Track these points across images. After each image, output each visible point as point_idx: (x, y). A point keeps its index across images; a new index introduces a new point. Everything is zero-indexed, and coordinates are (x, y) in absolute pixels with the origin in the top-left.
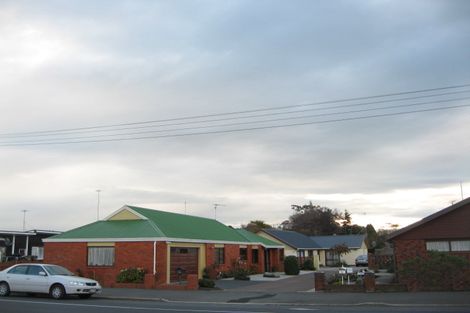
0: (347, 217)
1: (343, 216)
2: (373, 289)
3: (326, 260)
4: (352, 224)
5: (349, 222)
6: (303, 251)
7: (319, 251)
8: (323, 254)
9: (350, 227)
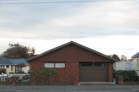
0: (33, 51)
1: (32, 50)
2: (14, 84)
3: (15, 70)
4: (35, 54)
5: (34, 53)
6: (4, 66)
7: (12, 66)
8: (14, 67)
9: (34, 55)
